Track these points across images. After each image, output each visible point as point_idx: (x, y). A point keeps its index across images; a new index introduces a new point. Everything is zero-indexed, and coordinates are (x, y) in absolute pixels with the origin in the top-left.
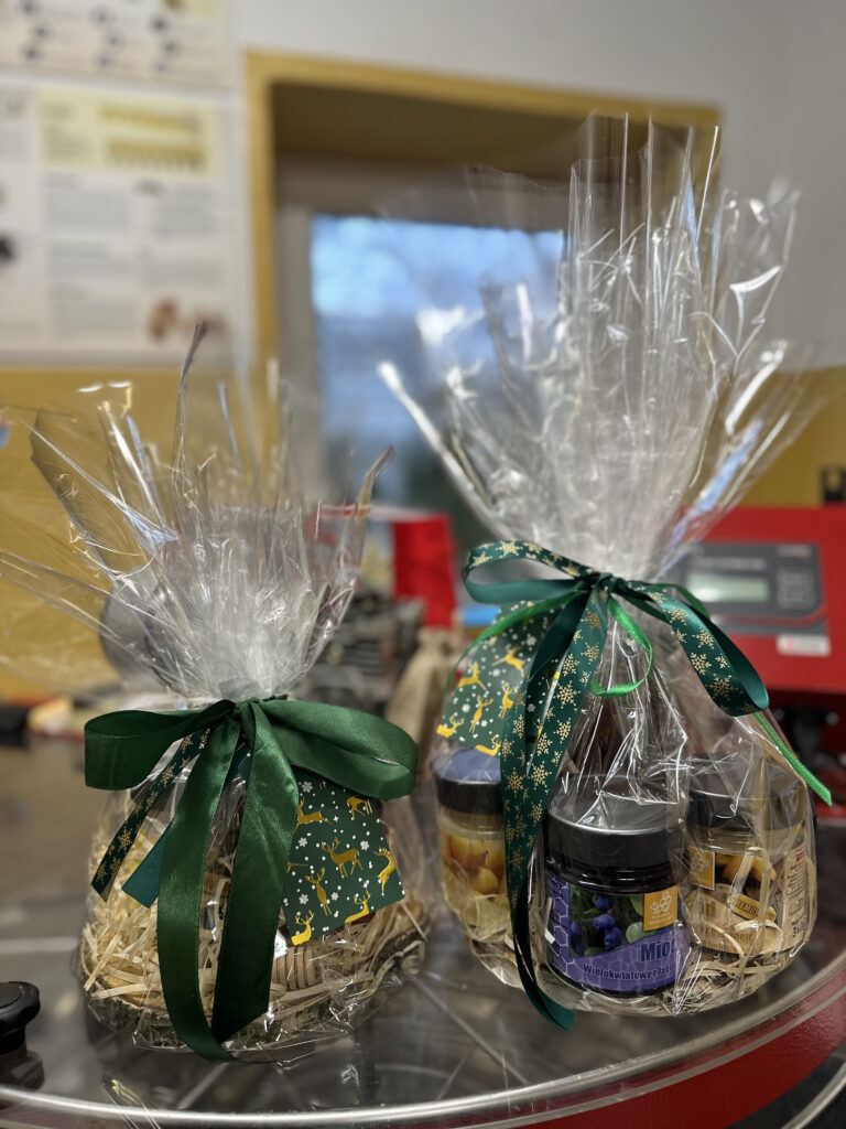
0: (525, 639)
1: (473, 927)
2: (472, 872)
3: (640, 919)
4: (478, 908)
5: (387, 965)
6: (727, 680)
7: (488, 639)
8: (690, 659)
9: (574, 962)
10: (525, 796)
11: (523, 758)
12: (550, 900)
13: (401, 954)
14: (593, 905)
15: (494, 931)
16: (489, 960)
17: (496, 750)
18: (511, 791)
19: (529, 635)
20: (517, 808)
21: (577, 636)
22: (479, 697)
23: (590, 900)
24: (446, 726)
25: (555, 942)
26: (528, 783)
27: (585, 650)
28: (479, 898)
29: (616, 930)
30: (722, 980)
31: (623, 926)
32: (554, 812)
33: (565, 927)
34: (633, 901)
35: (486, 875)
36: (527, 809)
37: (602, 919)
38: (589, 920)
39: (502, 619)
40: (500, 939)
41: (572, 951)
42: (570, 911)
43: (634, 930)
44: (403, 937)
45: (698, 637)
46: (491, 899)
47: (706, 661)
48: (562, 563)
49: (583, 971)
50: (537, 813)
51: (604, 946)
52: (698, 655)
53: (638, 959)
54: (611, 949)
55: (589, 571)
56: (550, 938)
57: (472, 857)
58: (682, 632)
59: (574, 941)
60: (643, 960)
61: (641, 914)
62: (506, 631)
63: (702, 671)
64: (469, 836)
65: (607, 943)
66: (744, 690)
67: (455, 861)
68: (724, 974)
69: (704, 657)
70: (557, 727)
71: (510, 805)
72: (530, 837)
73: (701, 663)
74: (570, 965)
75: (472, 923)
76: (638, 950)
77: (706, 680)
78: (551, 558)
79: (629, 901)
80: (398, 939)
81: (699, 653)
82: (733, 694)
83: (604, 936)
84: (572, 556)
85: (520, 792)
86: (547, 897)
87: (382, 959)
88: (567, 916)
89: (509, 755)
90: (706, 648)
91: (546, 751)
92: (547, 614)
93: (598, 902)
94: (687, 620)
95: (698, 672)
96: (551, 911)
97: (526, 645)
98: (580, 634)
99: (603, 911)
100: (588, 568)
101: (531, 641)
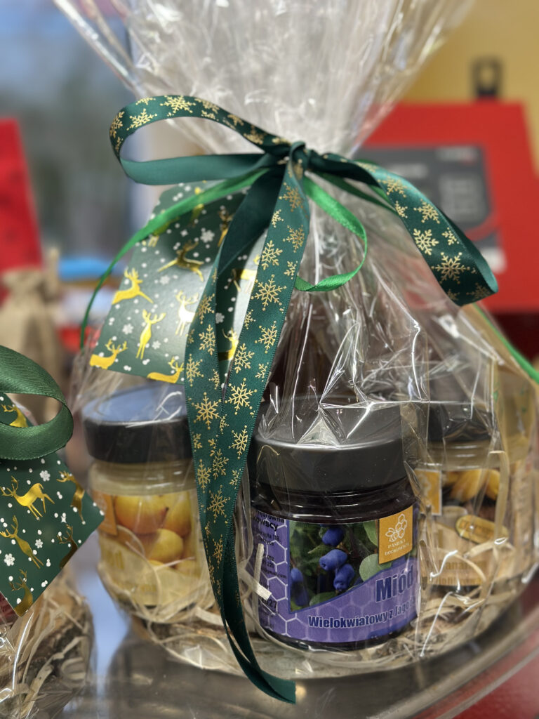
0: (199, 235)
1: (150, 607)
2: (148, 536)
3: (374, 550)
4: (159, 581)
5: (45, 673)
6: (457, 259)
7: (147, 238)
8: (413, 237)
9: (296, 617)
10: (223, 424)
11: (216, 378)
12: (261, 547)
13: (60, 656)
14: (319, 542)
15: (181, 606)
16: (175, 645)
17: (177, 375)
18: (202, 423)
19: (203, 230)
20: (212, 442)
21: (276, 218)
22: (144, 313)
23: (315, 535)
24: (102, 354)
25: (270, 599)
26: (226, 409)
27: (288, 234)
28: (159, 568)
29: (349, 567)
30: (457, 616)
31: (355, 560)
32: (265, 438)
33: (282, 576)
34: (367, 529)
35: (167, 538)
36: (225, 440)
37: (332, 556)
38: (314, 560)
39: (163, 212)
40: (190, 614)
41: (293, 604)
42: (290, 553)
43: (368, 566)
44: (59, 637)
45: (420, 210)
46: (174, 567)
47: (432, 238)
48: (245, 128)
49: (308, 626)
50: (241, 441)
51: (333, 589)
52: (423, 232)
53: (373, 600)
54: (343, 591)
55: (275, 141)
56: (264, 593)
57: (147, 519)
58: (402, 205)
59: (295, 590)
60: (379, 599)
61: (376, 544)
62: (171, 226)
63: (429, 251)
64: (142, 493)
65: (337, 586)
66: (477, 269)
67: (121, 528)
68: (459, 609)
69: (429, 233)
70: (260, 334)
71: (204, 441)
72: (234, 472)
73: (426, 242)
74: (290, 622)
75: (149, 603)
76: (373, 588)
77: (432, 261)
78: (231, 121)
79: (363, 529)
80: (53, 640)
81: (423, 228)
82: (465, 276)
83: (334, 577)
84: (254, 121)
85: (216, 422)
86: (256, 546)
87: (36, 666)
88: (285, 562)
89: (196, 379)
90: (430, 224)
91: (248, 365)
92: (223, 201)
93: (325, 536)
94: (406, 192)
95: (423, 252)
96: (264, 561)
97: (201, 242)
98: (280, 215)
99: (331, 546)
100: (274, 137)
101: (207, 236)
